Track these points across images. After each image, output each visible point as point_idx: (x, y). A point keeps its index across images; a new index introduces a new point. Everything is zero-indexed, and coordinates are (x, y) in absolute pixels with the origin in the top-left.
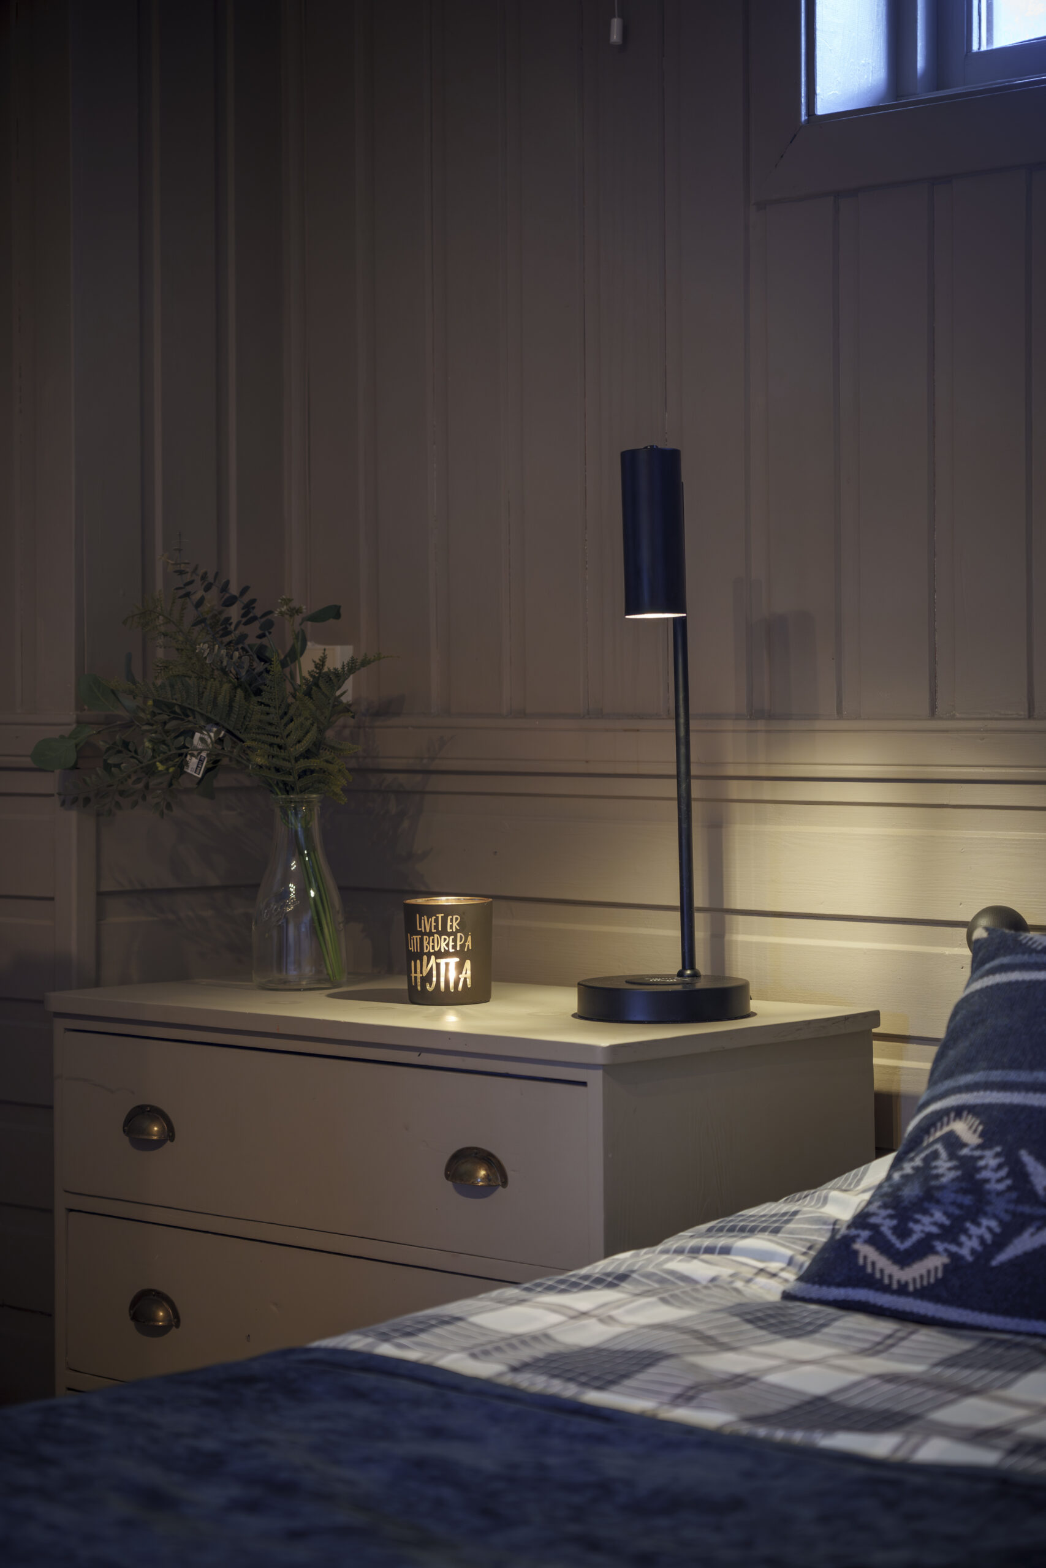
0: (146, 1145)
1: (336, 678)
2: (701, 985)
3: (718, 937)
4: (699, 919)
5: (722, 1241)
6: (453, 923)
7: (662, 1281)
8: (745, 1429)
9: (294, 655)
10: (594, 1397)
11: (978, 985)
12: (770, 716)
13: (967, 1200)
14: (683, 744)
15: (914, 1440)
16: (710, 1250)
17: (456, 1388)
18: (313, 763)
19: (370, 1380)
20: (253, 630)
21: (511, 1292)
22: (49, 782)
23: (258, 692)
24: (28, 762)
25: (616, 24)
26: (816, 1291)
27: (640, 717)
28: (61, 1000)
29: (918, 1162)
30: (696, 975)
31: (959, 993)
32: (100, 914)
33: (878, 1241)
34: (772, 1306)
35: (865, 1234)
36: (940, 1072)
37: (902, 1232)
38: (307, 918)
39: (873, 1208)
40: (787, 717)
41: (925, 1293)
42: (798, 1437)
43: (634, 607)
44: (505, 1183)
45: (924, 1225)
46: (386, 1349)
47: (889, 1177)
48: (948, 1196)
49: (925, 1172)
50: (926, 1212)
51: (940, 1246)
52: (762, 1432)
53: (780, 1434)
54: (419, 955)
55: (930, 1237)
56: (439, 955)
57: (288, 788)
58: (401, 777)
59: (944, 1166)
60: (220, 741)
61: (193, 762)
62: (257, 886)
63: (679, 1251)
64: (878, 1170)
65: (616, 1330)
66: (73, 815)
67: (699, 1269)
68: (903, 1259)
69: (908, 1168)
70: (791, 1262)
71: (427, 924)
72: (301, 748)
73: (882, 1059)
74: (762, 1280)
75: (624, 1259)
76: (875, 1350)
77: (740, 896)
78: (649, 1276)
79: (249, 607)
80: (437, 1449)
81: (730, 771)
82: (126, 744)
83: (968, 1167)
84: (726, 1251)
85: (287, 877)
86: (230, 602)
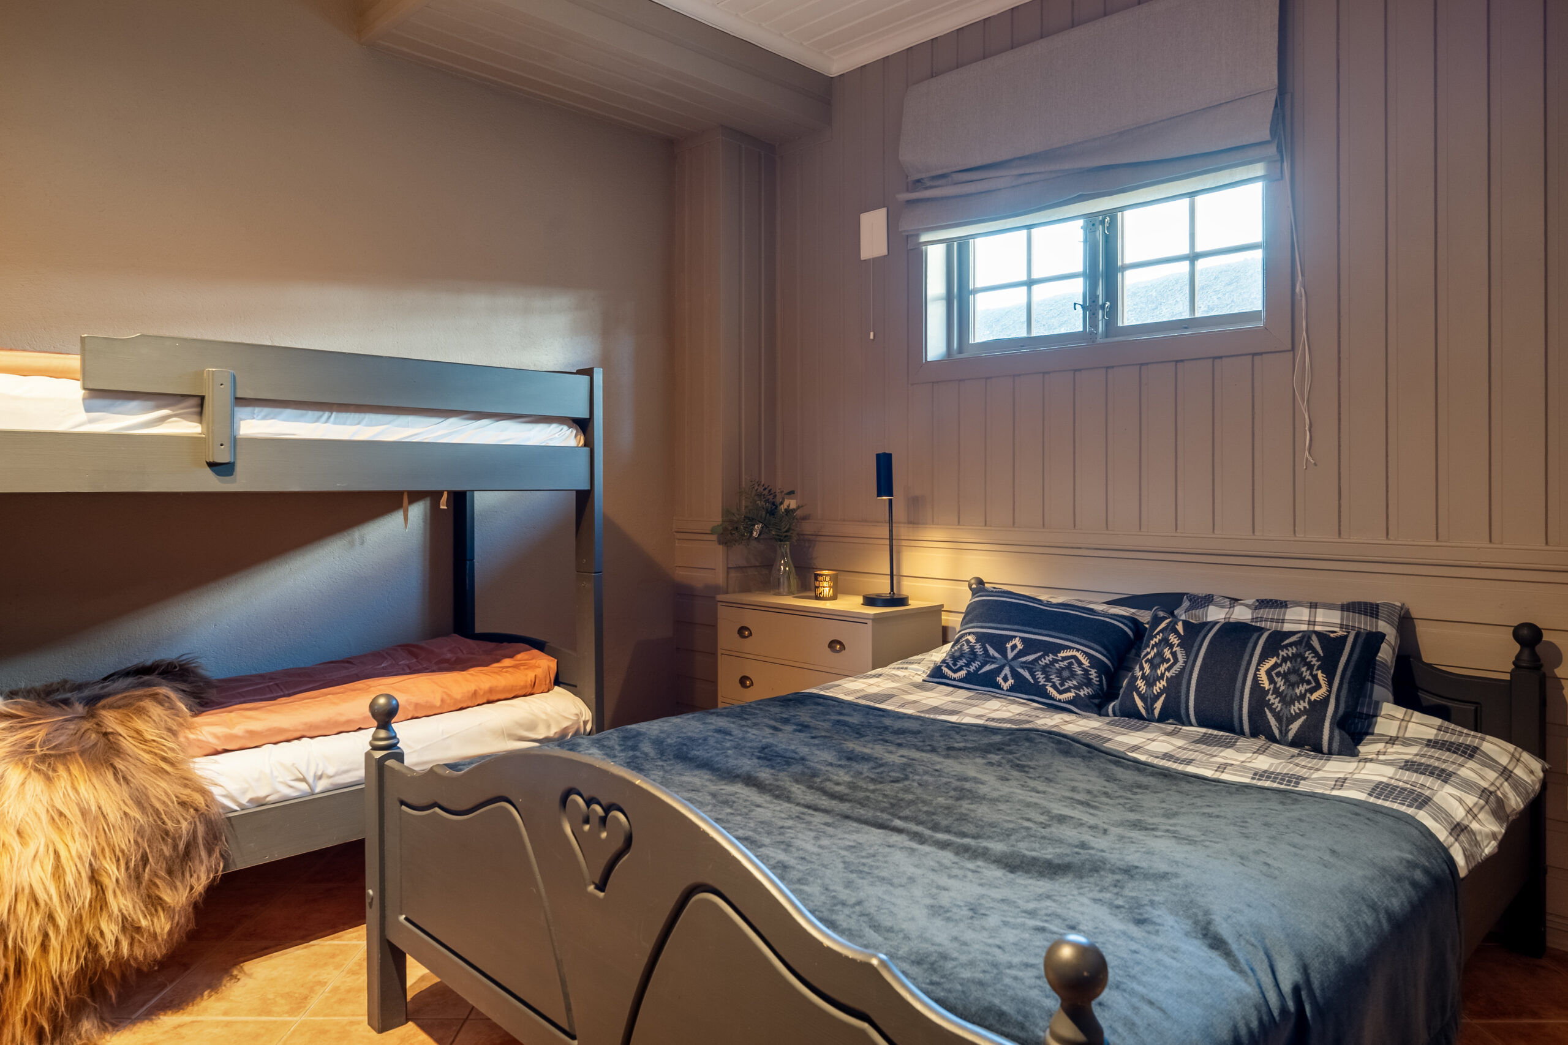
0: (743, 636)
1: (793, 511)
2: (895, 597)
3: (899, 582)
4: (895, 578)
5: (905, 666)
6: (828, 578)
7: (891, 676)
8: (918, 714)
9: (782, 503)
10: (878, 706)
11: (974, 600)
12: (913, 523)
13: (972, 657)
14: (891, 531)
15: (962, 717)
16: (902, 668)
17: (843, 703)
18: (788, 534)
19: (821, 701)
20: (771, 497)
21: (851, 678)
22: (714, 537)
23: (773, 514)
24: (709, 532)
25: (872, 334)
26: (932, 679)
27: (878, 522)
28: (719, 597)
29: (959, 646)
30: (894, 594)
31: (969, 603)
32: (728, 573)
33: (948, 667)
34: (920, 683)
35: (945, 665)
36: (965, 622)
37: (955, 665)
38: (786, 575)
39: (947, 658)
40: (918, 524)
41: (960, 680)
42: (932, 716)
43: (879, 495)
44: (844, 649)
45: (960, 663)
46: (822, 693)
47: (951, 650)
48: (967, 656)
49: (961, 649)
50: (961, 660)
51: (964, 668)
52: (922, 715)
53: (927, 716)
54: (818, 587)
55: (962, 666)
56: (824, 587)
57: (781, 541)
58: (810, 537)
59: (966, 648)
60: (762, 527)
61: (755, 533)
62: (772, 565)
63: (894, 668)
64: (947, 647)
65: (881, 689)
66: (721, 546)
67: (900, 673)
68: (955, 672)
69: (956, 648)
70: (924, 672)
71: (820, 579)
72: (785, 529)
73: (944, 616)
74: (916, 676)
75: (879, 670)
76: (948, 695)
77: (904, 572)
78: (887, 675)
79: (770, 491)
80: (841, 718)
81: (902, 538)
82: (737, 528)
83: (972, 648)
84: (906, 668)
85: (781, 564)
86: (765, 489)
